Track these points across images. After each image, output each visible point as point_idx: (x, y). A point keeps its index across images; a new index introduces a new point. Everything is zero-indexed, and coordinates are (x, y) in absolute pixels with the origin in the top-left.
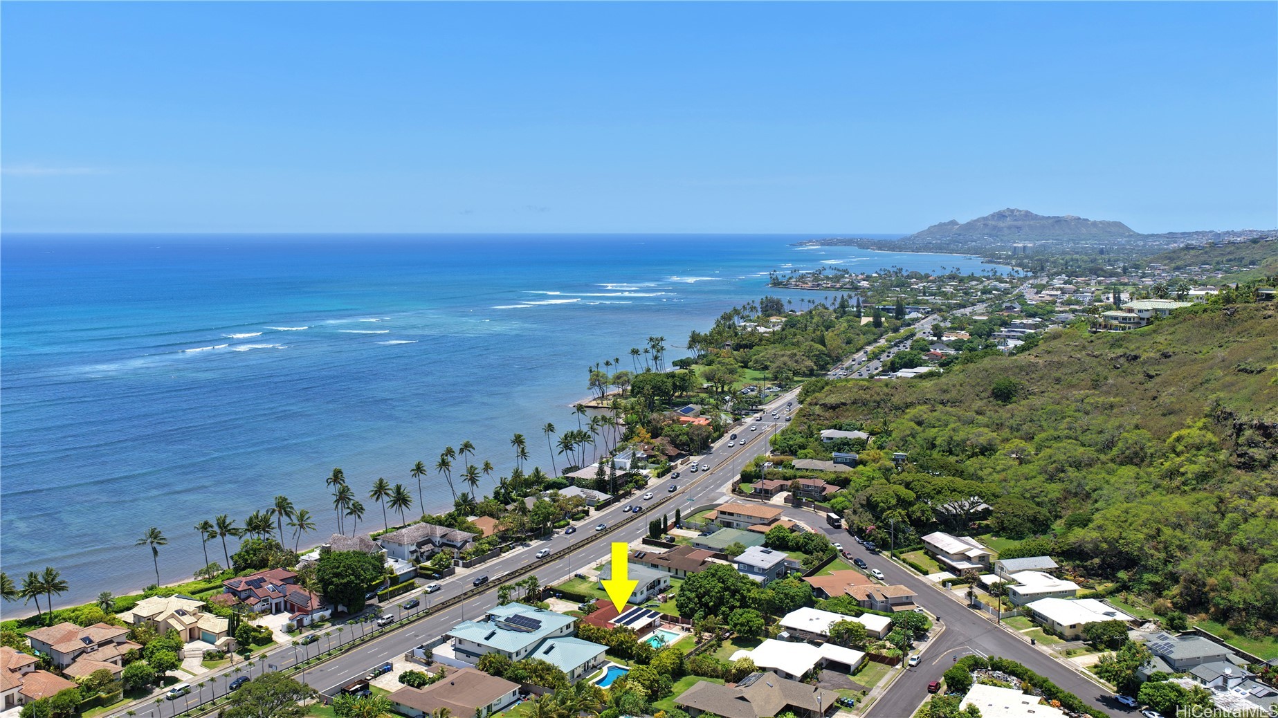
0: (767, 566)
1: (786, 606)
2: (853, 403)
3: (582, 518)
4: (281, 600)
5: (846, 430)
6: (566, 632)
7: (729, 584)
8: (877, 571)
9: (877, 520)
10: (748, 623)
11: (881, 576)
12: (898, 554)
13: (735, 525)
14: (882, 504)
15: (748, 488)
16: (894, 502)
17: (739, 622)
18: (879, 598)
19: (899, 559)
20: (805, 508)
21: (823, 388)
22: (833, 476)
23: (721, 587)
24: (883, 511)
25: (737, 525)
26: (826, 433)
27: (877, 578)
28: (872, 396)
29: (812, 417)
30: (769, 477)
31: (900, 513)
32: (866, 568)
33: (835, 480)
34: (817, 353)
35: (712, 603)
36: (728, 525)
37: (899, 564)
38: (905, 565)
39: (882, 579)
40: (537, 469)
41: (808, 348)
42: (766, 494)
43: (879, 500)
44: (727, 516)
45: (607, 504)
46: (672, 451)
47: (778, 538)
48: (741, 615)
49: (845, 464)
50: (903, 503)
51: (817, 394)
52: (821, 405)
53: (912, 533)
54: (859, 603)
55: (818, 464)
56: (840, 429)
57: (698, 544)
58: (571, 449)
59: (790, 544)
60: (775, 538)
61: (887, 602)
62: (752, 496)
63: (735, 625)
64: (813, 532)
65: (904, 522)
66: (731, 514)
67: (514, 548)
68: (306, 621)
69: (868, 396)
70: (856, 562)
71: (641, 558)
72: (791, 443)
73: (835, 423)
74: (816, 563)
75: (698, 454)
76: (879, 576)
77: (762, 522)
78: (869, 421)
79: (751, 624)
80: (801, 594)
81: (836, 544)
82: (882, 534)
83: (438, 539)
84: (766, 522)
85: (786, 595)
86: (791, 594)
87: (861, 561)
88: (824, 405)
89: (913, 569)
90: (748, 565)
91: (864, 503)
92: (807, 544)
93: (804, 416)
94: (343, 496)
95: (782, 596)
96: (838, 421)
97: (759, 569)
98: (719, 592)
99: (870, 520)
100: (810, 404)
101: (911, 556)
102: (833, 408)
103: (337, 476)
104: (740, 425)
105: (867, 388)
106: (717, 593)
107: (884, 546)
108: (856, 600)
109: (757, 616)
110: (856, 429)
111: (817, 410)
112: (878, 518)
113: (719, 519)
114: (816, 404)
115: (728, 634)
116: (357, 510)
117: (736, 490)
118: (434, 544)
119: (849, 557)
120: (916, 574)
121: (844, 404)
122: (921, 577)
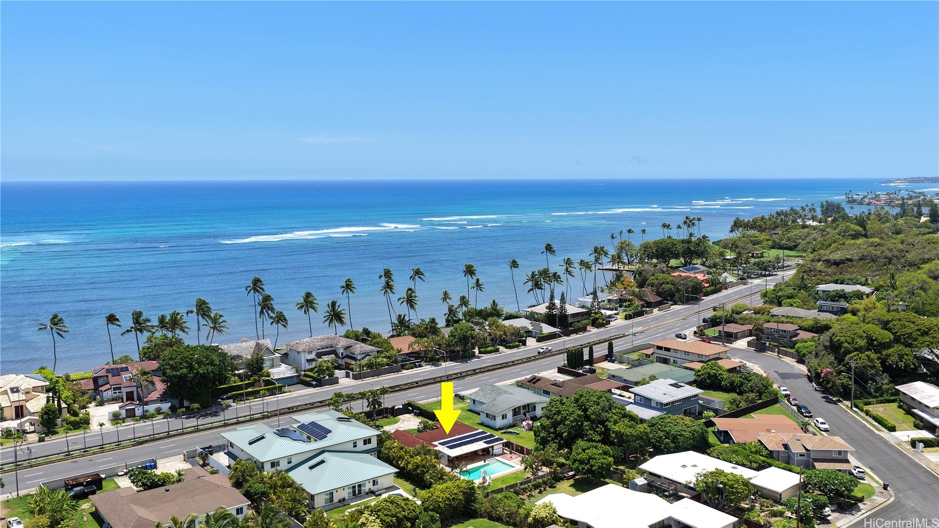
0: (665, 400)
1: (665, 447)
2: (861, 259)
3: (517, 346)
4: (134, 389)
5: (847, 284)
6: (361, 446)
7: (590, 412)
8: (821, 420)
9: (839, 363)
10: (589, 461)
11: (826, 426)
12: (861, 405)
13: (672, 361)
14: (846, 345)
15: (711, 332)
16: (862, 343)
17: (578, 458)
18: (796, 449)
19: (862, 410)
20: (769, 353)
21: (830, 246)
22: (811, 323)
23: (579, 416)
24: (848, 352)
25: (674, 362)
26: (822, 287)
27: (819, 428)
28: (883, 252)
29: (813, 273)
30: (741, 322)
31: (868, 357)
32: (811, 417)
33: (813, 327)
34: (854, 233)
35: (566, 434)
36: (665, 361)
37: (860, 417)
38: (868, 418)
39: (826, 430)
40: (494, 302)
41: (844, 228)
42: (730, 337)
43: (843, 339)
44: (663, 352)
45: (552, 336)
46: (653, 298)
47: (710, 376)
48: (584, 450)
49: (830, 312)
50: (872, 344)
51: (822, 251)
52: (824, 261)
53: (884, 381)
54: (771, 454)
55: (801, 312)
56: (842, 283)
57: (614, 376)
58: (540, 288)
59: (723, 383)
60: (705, 376)
61: (809, 456)
62: (715, 339)
63: (575, 461)
64: (765, 375)
65: (873, 367)
66: (668, 350)
67: (420, 366)
68: (139, 412)
69: (878, 253)
70: (799, 408)
71: (534, 383)
72: (780, 294)
73: (836, 277)
74: (743, 405)
75: (683, 303)
76: (822, 426)
77: (700, 359)
78: (878, 277)
79: (592, 462)
80: (687, 434)
81: (782, 388)
82: (843, 379)
83: (341, 351)
84: (704, 359)
85: (668, 434)
86: (673, 432)
87: (805, 408)
88: (827, 261)
89: (876, 424)
90: (646, 398)
91: (828, 344)
92: (742, 384)
93: (804, 272)
94: (266, 304)
95: (661, 434)
96: (841, 276)
97: (657, 403)
98: (575, 420)
99: (831, 363)
100: (813, 261)
101: (878, 409)
102: (837, 263)
103: (257, 285)
104: (745, 284)
105: (879, 244)
106: (572, 422)
107: (846, 394)
108: (767, 449)
109: (605, 453)
110: (859, 284)
111: (819, 266)
112: (840, 360)
113: (655, 355)
114: (819, 261)
115: (571, 473)
116: (280, 319)
117: (700, 334)
118: (337, 355)
119: (793, 402)
120: (878, 429)
121: (850, 260)
122: (885, 434)
